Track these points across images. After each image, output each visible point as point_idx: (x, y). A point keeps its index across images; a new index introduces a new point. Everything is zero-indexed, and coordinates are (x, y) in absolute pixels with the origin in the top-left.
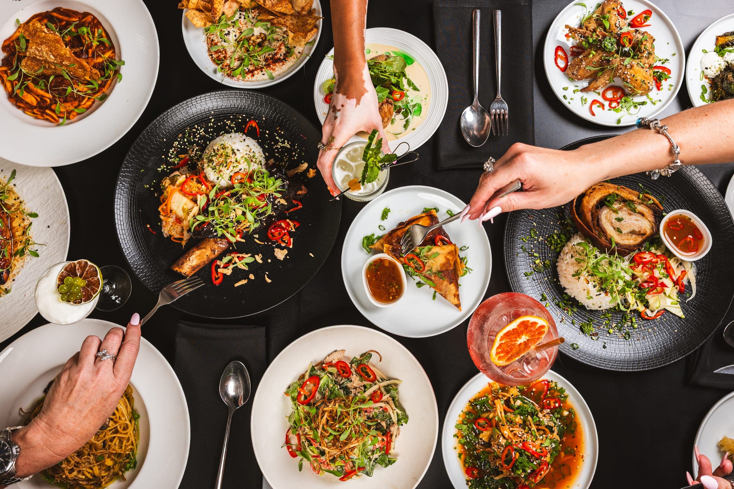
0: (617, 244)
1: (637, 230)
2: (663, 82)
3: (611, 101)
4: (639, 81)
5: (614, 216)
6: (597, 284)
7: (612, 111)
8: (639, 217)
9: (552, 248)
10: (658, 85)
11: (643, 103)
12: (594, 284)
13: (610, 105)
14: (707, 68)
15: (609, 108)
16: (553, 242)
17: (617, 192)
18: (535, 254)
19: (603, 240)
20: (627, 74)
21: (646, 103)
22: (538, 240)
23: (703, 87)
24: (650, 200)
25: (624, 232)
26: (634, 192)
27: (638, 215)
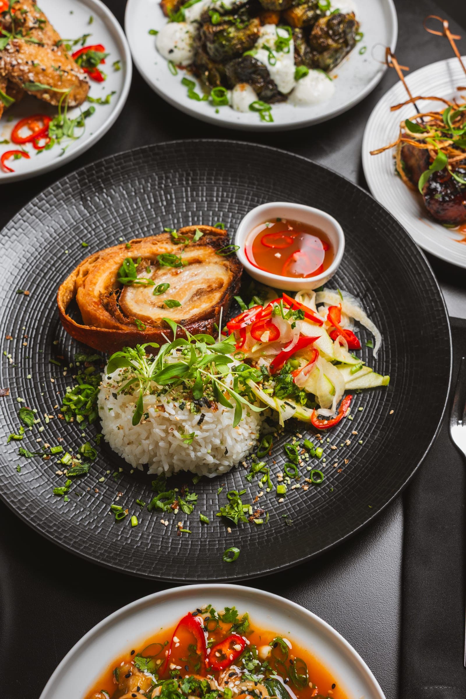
0: (180, 323)
1: (204, 286)
2: (101, 67)
3: (33, 140)
4: (50, 71)
5: (150, 290)
6: (182, 400)
7: (45, 152)
8: (195, 269)
9: (79, 418)
10: (95, 74)
11: (87, 114)
12: (177, 404)
13: (35, 147)
14: (171, 51)
15: (36, 151)
16: (73, 407)
17: (130, 254)
18: (54, 450)
19: (149, 330)
20: (19, 64)
21: (94, 109)
22: (43, 423)
23: (185, 82)
24: (194, 232)
25: (182, 302)
26: (159, 237)
27: (191, 267)
